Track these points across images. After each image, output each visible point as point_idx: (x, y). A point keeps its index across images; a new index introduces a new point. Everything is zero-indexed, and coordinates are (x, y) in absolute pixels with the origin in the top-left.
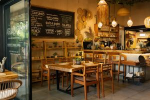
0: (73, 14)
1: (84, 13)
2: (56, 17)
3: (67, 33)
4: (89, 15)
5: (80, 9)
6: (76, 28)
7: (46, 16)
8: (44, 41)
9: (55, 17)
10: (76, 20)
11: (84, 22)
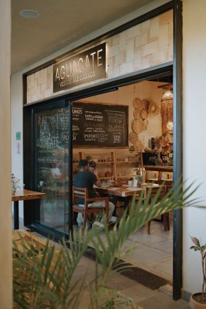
0: (125, 109)
1: (144, 106)
2: (99, 115)
3: (117, 139)
4: (153, 108)
5: (137, 99)
6: (130, 131)
7: (84, 113)
8: (80, 153)
9: (97, 114)
10: (131, 118)
11: (144, 120)
